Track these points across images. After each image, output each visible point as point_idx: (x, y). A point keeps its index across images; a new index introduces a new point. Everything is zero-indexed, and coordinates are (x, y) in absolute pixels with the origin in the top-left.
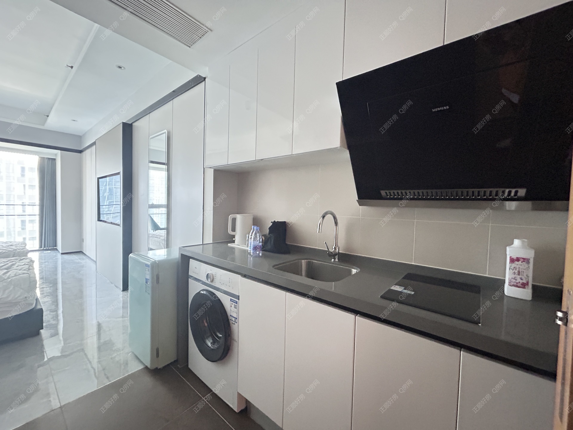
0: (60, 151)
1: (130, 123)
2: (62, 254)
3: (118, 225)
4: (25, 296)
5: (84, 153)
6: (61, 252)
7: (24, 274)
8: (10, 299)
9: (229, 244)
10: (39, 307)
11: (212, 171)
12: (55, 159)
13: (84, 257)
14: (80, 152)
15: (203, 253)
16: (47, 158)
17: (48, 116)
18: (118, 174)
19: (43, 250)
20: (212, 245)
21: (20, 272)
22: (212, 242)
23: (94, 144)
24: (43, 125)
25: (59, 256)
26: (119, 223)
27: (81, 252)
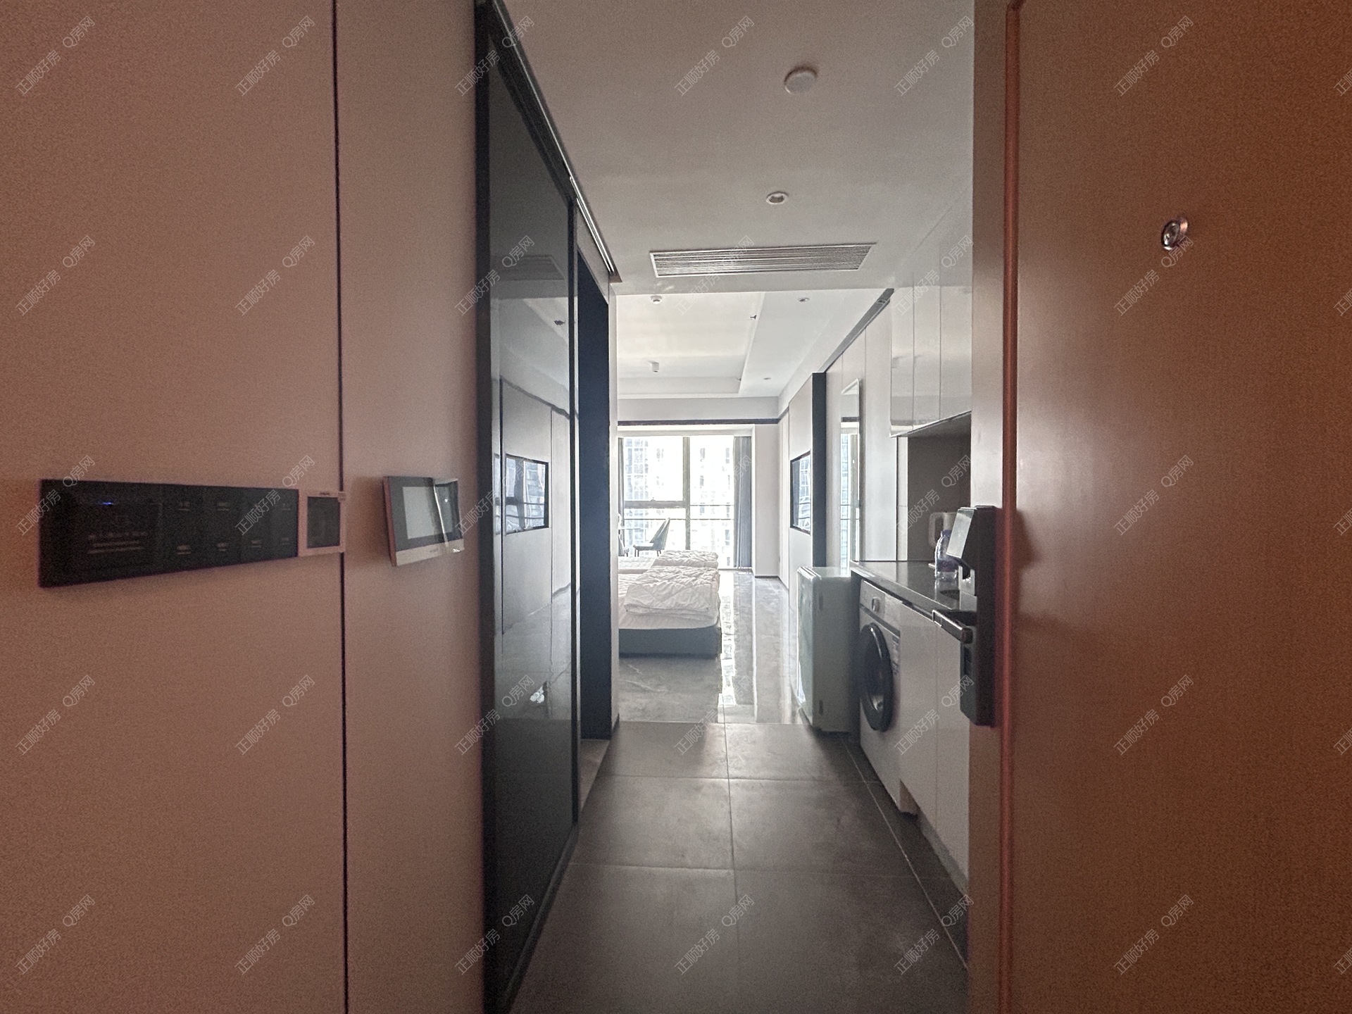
0: (754, 425)
1: (823, 372)
2: (756, 577)
3: (807, 532)
4: (707, 606)
5: (781, 422)
6: (755, 575)
7: (707, 583)
8: (695, 606)
9: (930, 564)
10: (719, 626)
11: (906, 439)
12: (750, 437)
13: (779, 584)
14: (776, 421)
15: (897, 581)
16: (744, 437)
17: (740, 380)
18: (808, 453)
19: (738, 570)
20: (906, 563)
21: (705, 581)
22: (906, 559)
23: (788, 409)
24: (737, 392)
25: (754, 579)
26: (809, 530)
27: (777, 578)
